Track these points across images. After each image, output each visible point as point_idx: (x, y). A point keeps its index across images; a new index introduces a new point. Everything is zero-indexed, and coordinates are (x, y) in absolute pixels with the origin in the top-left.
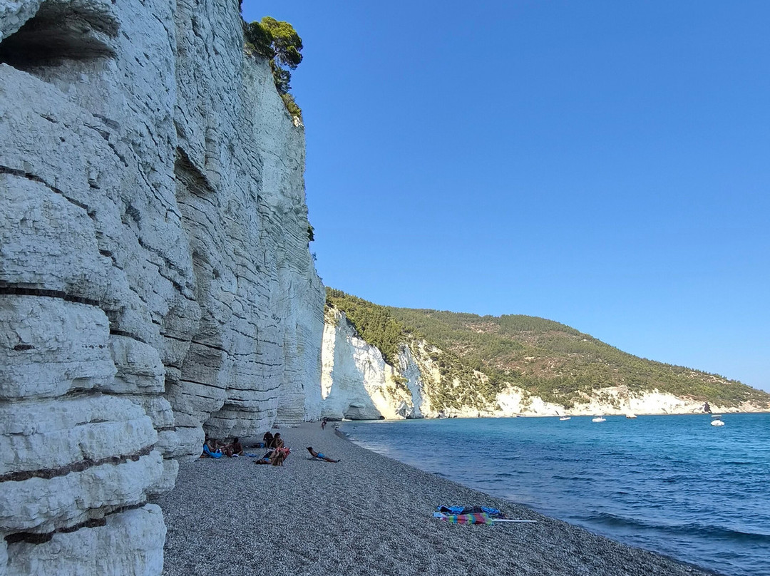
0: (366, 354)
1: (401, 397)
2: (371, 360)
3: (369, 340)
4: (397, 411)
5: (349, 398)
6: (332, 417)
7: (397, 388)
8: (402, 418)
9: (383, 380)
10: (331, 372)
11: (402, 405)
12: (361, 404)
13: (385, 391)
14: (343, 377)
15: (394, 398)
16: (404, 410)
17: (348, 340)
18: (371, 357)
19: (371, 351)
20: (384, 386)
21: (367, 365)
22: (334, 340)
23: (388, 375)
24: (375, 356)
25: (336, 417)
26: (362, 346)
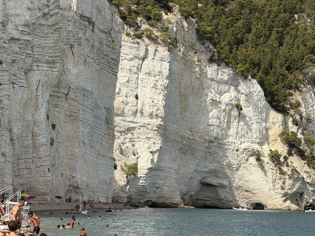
0: (233, 93)
1: (294, 170)
2: (242, 103)
3: (241, 67)
4: (285, 195)
5: (199, 169)
6: (161, 201)
7: (290, 154)
8: (294, 207)
9: (264, 139)
10: (159, 127)
11: (298, 185)
12: (221, 181)
13: (266, 159)
14: (188, 134)
15: (282, 173)
16: (302, 194)
17: (197, 69)
18: (243, 98)
19: (243, 87)
20: (266, 150)
21: (235, 113)
22: (166, 72)
23: (276, 130)
24: (249, 96)
25: (168, 202)
26: (226, 77)
